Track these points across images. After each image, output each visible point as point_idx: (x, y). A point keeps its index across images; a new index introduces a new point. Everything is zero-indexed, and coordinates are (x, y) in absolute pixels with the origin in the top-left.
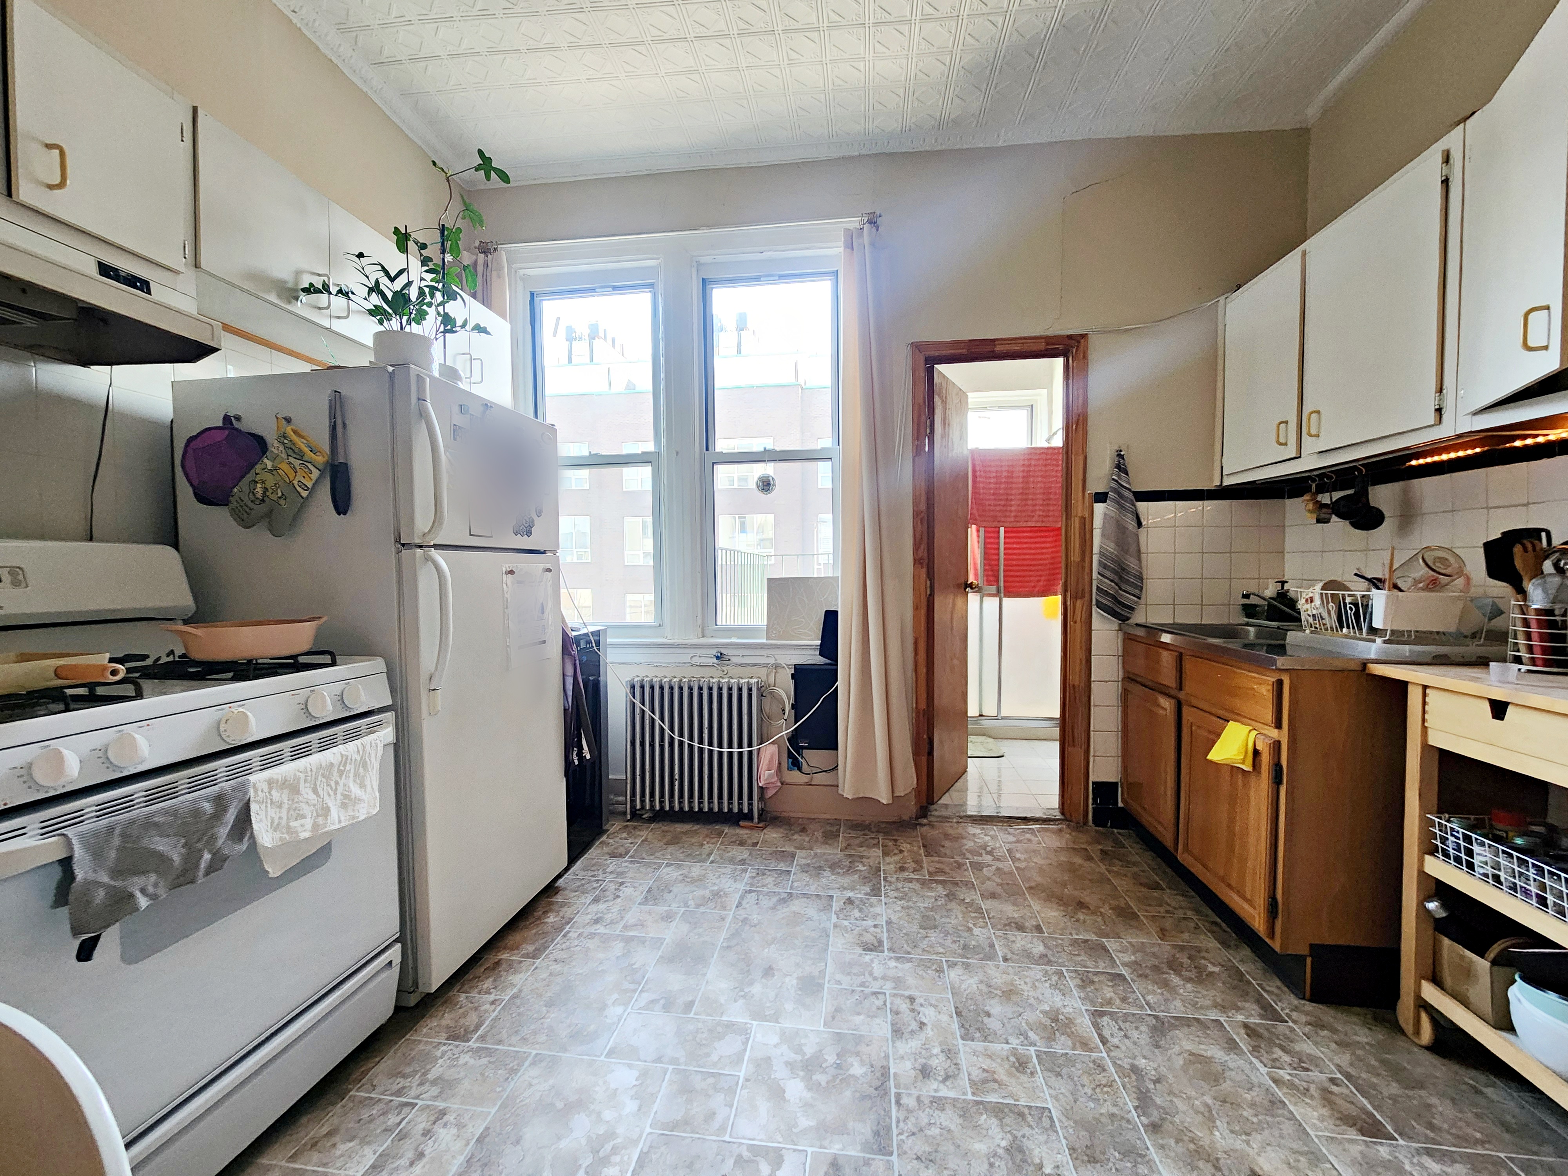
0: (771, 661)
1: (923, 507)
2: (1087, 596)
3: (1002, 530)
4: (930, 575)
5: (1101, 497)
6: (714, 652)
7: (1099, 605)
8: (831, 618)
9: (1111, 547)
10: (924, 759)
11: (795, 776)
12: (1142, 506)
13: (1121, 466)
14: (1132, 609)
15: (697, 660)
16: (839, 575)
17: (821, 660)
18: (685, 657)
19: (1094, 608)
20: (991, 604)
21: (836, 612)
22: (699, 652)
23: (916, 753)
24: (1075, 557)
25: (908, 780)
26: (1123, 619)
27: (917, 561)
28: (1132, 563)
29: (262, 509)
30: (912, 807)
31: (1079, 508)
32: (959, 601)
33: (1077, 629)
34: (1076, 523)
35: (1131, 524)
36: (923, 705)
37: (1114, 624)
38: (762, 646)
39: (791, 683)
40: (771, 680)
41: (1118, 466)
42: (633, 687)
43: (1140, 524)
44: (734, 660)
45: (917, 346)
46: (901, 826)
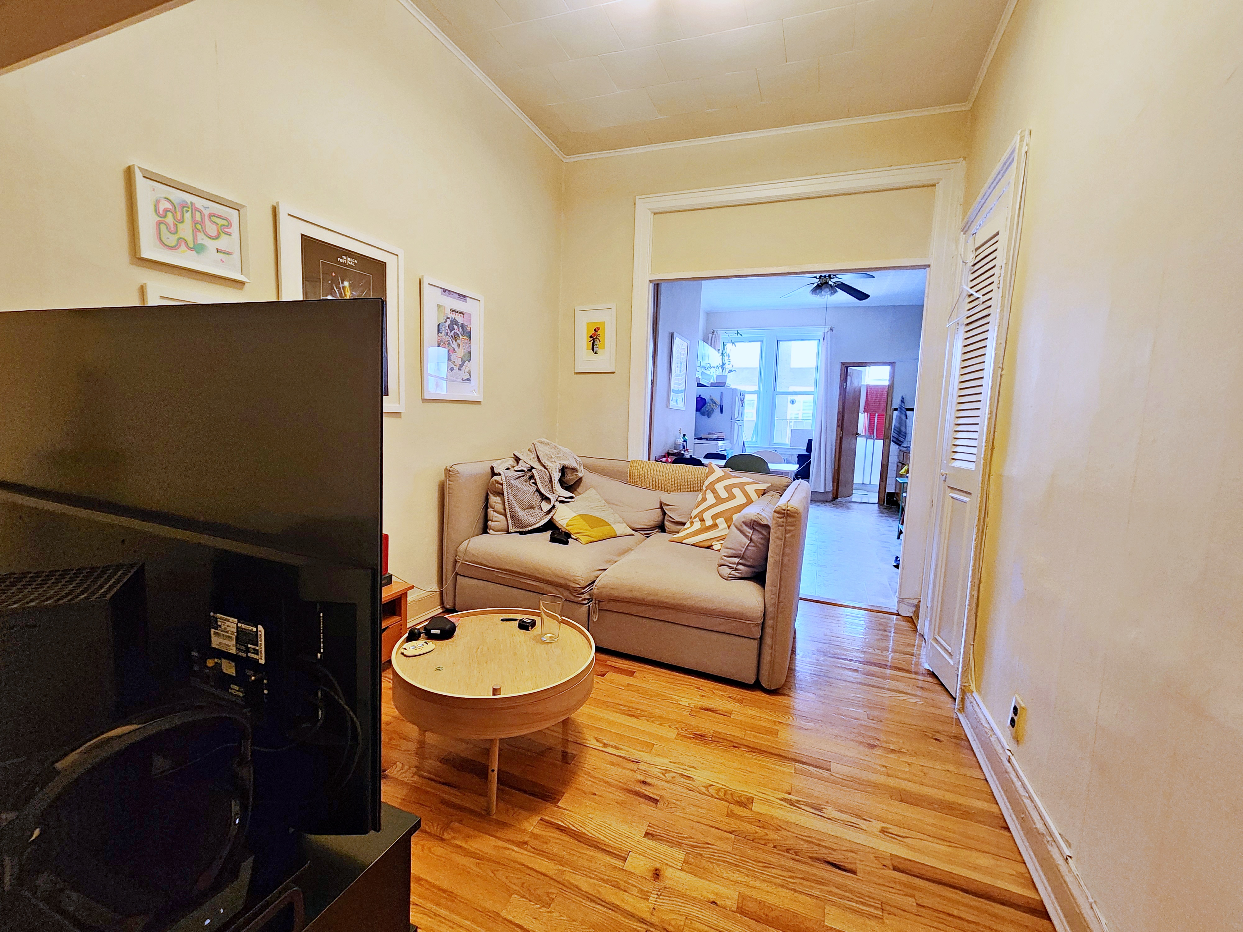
0: (790, 453)
1: (841, 410)
2: (890, 438)
3: (877, 415)
4: (842, 430)
5: (896, 410)
7: (893, 441)
8: (810, 442)
9: (897, 425)
10: (835, 484)
12: (908, 412)
13: (903, 401)
14: (903, 442)
16: (814, 429)
17: (807, 453)
19: (891, 442)
20: (870, 442)
21: (812, 440)
23: (833, 482)
24: (887, 426)
25: (830, 488)
26: (900, 445)
27: (838, 426)
28: (903, 429)
29: (707, 413)
30: (831, 496)
31: (889, 412)
32: (853, 440)
33: (886, 447)
34: (888, 416)
35: (904, 417)
36: (836, 468)
37: (897, 446)
38: (788, 449)
39: (797, 459)
41: (902, 401)
43: (907, 418)
44: (779, 452)
45: (842, 363)
46: (827, 501)
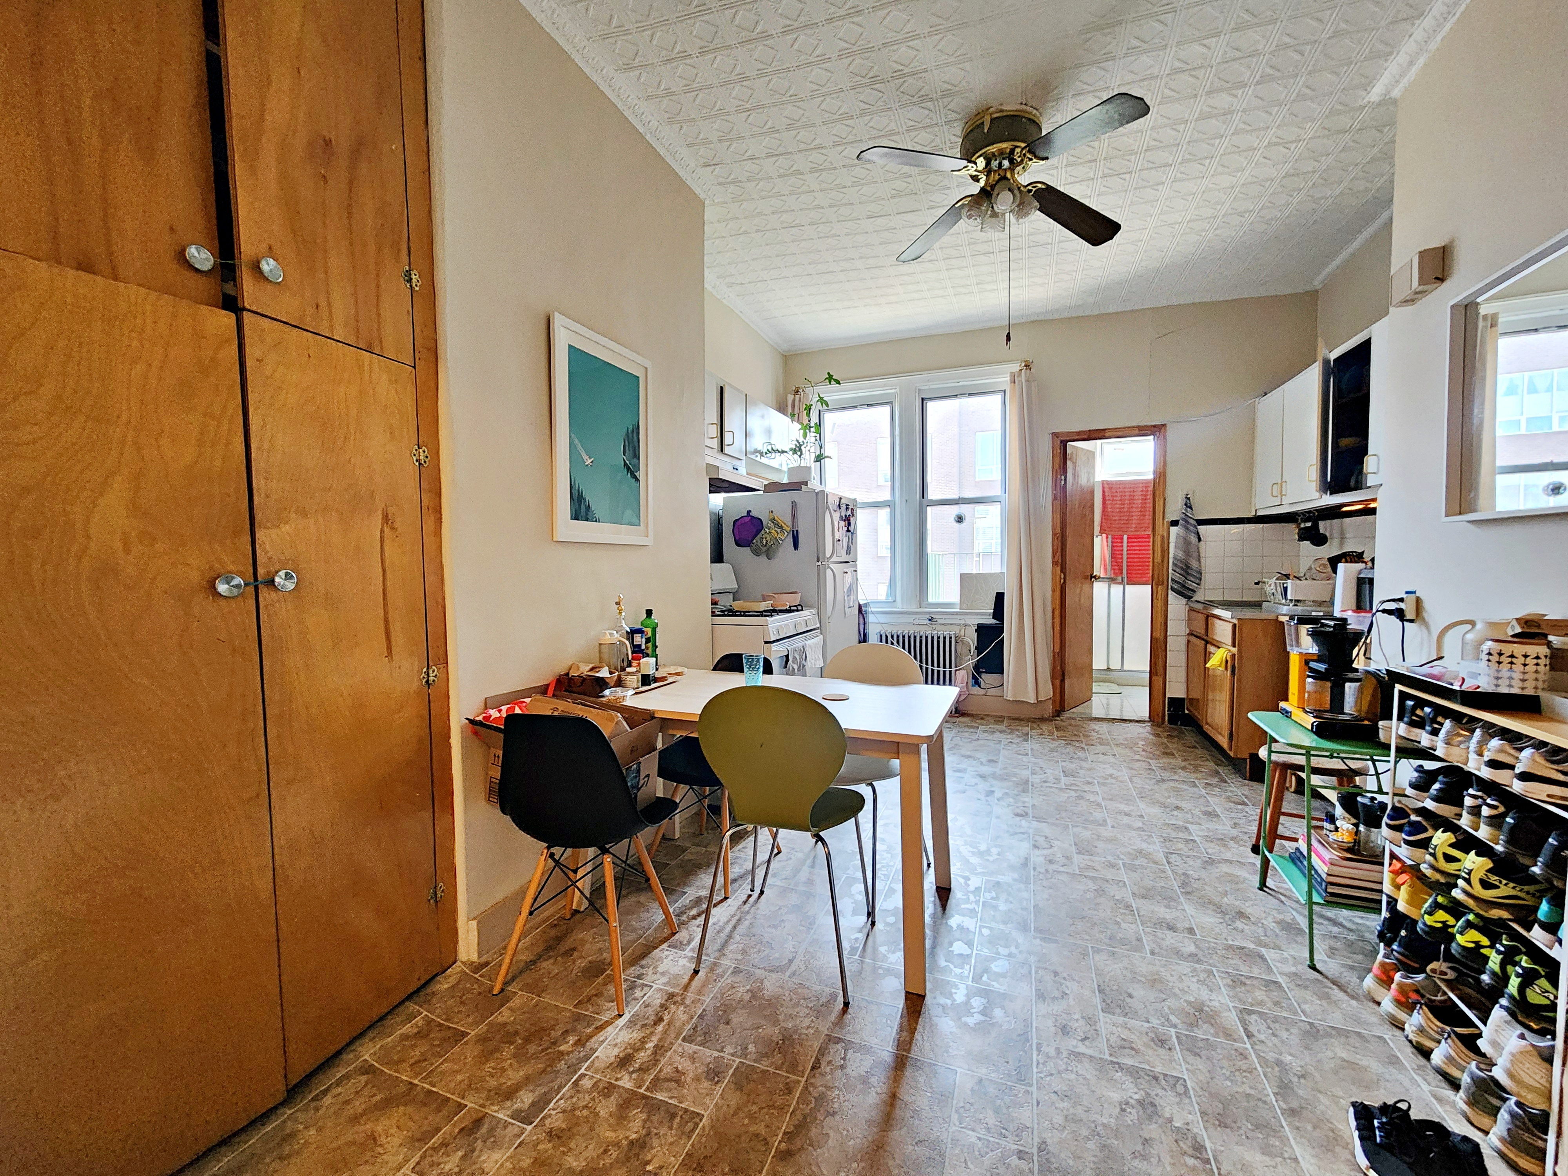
0: (962, 622)
1: (1058, 530)
2: (1165, 583)
3: (1125, 537)
4: (1063, 570)
5: (1175, 523)
6: (928, 616)
7: (1173, 589)
8: (1000, 597)
9: (1181, 555)
10: (1058, 682)
11: (976, 690)
12: (1202, 529)
13: (1188, 505)
14: (1194, 591)
15: (917, 622)
16: (1005, 571)
17: (994, 621)
18: (910, 619)
19: (1170, 591)
20: (1117, 589)
21: (1003, 594)
22: (918, 616)
23: (1053, 678)
24: (1158, 559)
25: (1047, 691)
26: (1189, 598)
27: (1055, 563)
28: (1194, 564)
29: (764, 549)
30: (1049, 709)
31: (1160, 530)
32: (1086, 587)
33: (1159, 604)
34: (1158, 540)
35: (1193, 539)
36: (1057, 650)
37: (1184, 601)
38: (957, 613)
39: (975, 634)
40: (962, 633)
41: (1186, 504)
42: (881, 636)
43: (1200, 540)
44: (940, 621)
45: (1055, 435)
46: (1042, 720)
